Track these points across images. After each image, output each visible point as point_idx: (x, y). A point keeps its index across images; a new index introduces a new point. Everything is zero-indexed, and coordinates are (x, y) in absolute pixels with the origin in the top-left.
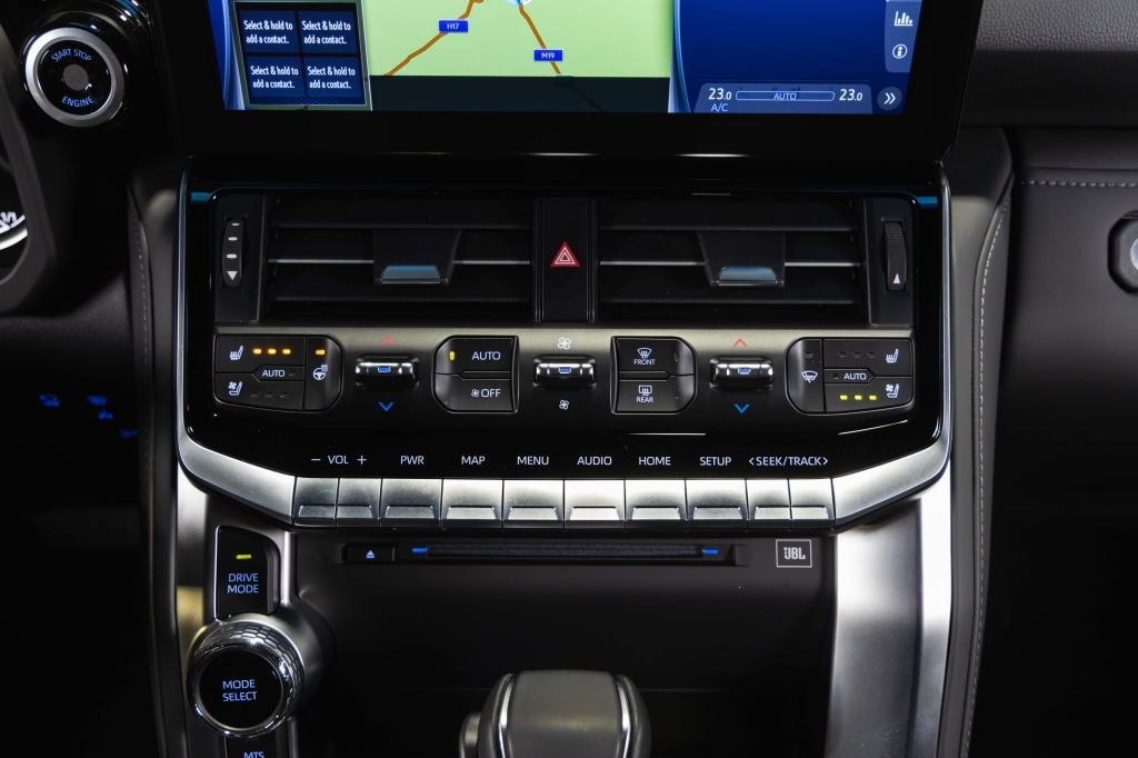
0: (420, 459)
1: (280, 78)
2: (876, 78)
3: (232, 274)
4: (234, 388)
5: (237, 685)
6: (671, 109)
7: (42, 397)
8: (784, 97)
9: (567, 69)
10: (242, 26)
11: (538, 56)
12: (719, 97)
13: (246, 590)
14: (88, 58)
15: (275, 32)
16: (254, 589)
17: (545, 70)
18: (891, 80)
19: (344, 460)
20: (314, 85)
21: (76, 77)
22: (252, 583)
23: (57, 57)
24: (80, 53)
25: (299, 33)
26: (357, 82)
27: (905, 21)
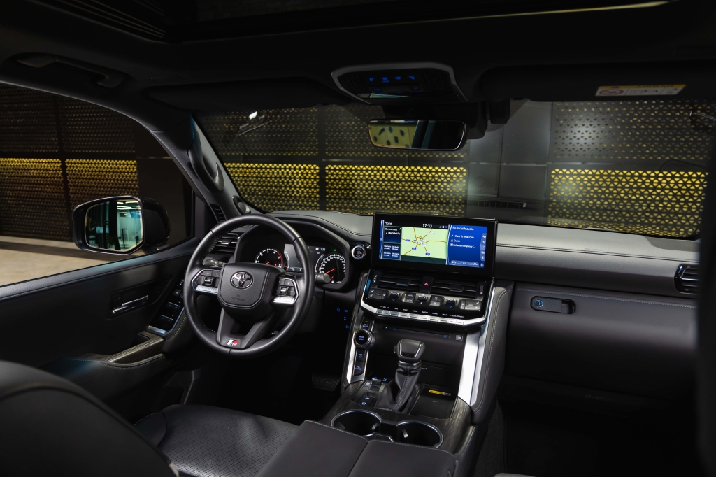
0: (397, 309)
1: (387, 254)
2: (480, 262)
3: (374, 281)
4: (371, 295)
5: (361, 338)
6: (446, 264)
7: (337, 309)
8: (465, 264)
9: (430, 256)
10: (384, 246)
11: (426, 254)
12: (454, 263)
14: (361, 250)
15: (388, 248)
17: (427, 256)
18: (482, 262)
19: (386, 307)
20: (392, 256)
21: (359, 253)
22: (367, 326)
23: (357, 249)
25: (392, 248)
26: (399, 256)
27: (483, 253)
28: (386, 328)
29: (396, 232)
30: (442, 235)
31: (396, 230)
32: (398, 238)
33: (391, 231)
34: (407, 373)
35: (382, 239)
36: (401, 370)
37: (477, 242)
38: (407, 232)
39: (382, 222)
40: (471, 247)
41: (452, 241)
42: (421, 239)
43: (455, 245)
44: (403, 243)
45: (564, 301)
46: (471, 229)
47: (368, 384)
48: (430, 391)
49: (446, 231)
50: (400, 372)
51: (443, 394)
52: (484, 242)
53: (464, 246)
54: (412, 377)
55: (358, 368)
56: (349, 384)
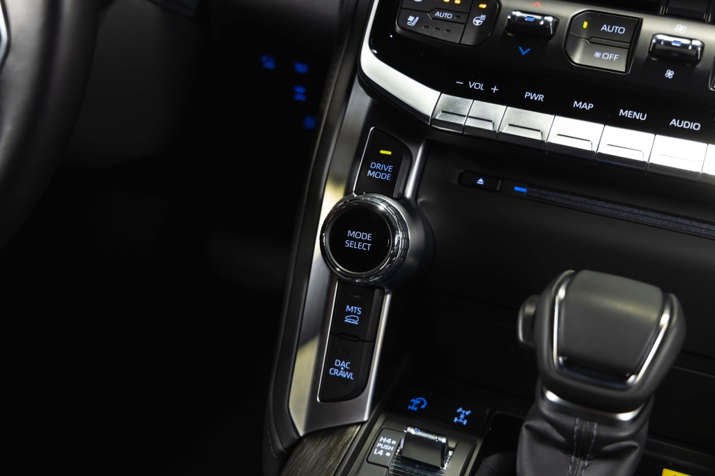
0: (541, 97)
4: (412, 20)
5: (358, 235)
13: (381, 176)
16: (388, 177)
19: (481, 87)
22: (387, 172)
28: (481, 181)
48: (666, 473)
55: (339, 368)
56: (301, 439)
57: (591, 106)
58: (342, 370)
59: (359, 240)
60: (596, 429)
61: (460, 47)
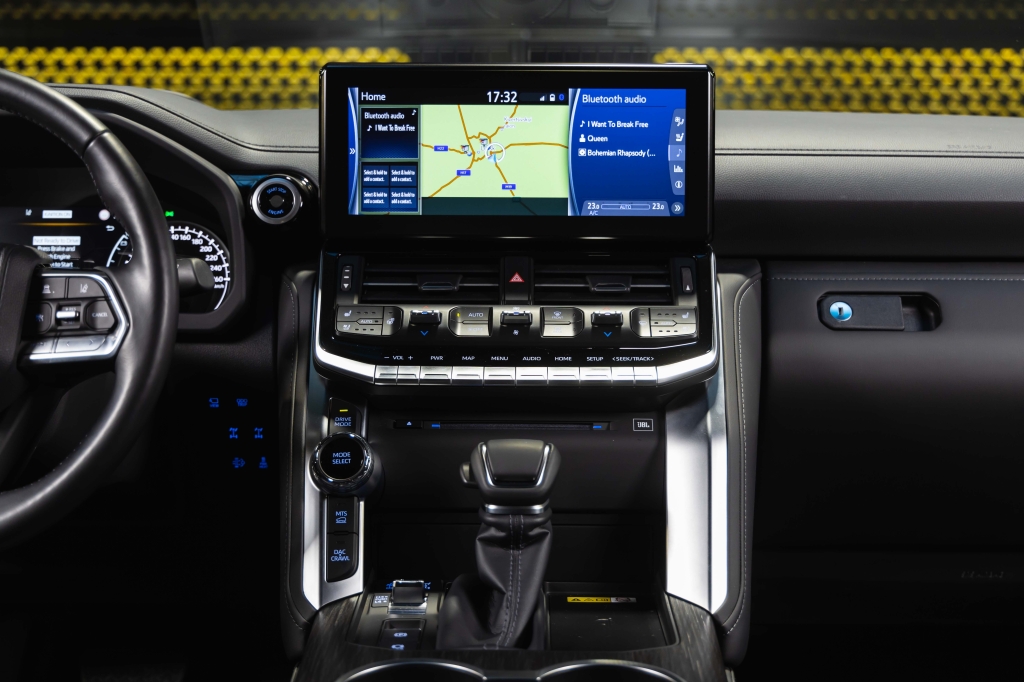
0: (441, 358)
1: (376, 198)
2: (670, 198)
3: (346, 285)
4: (346, 329)
5: (340, 455)
6: (570, 214)
7: (211, 400)
8: (625, 208)
9: (519, 193)
10: (363, 172)
11: (504, 187)
12: (593, 208)
13: (344, 425)
14: (284, 192)
15: (376, 176)
16: (349, 424)
17: (507, 194)
18: (676, 199)
19: (401, 358)
20: (394, 202)
21: (279, 201)
22: (348, 422)
23: (269, 191)
24: (281, 190)
25: (390, 176)
26: (415, 200)
27: (679, 170)
28: (409, 424)
29: (400, 122)
30: (550, 122)
31: (400, 116)
32: (409, 144)
33: (384, 122)
34: (518, 539)
35: (355, 151)
36: (493, 532)
37: (658, 140)
38: (438, 122)
39: (353, 95)
40: (642, 153)
41: (582, 139)
42: (485, 139)
43: (591, 153)
44: (427, 157)
45: (909, 299)
46: (640, 99)
47: (381, 599)
48: (570, 599)
49: (563, 110)
50: (489, 542)
51: (613, 600)
52: (680, 138)
53: (621, 152)
54: (531, 550)
55: (338, 555)
56: (317, 612)
57: (473, 358)
58: (340, 556)
59: (342, 458)
60: (522, 519)
61: (381, 338)
